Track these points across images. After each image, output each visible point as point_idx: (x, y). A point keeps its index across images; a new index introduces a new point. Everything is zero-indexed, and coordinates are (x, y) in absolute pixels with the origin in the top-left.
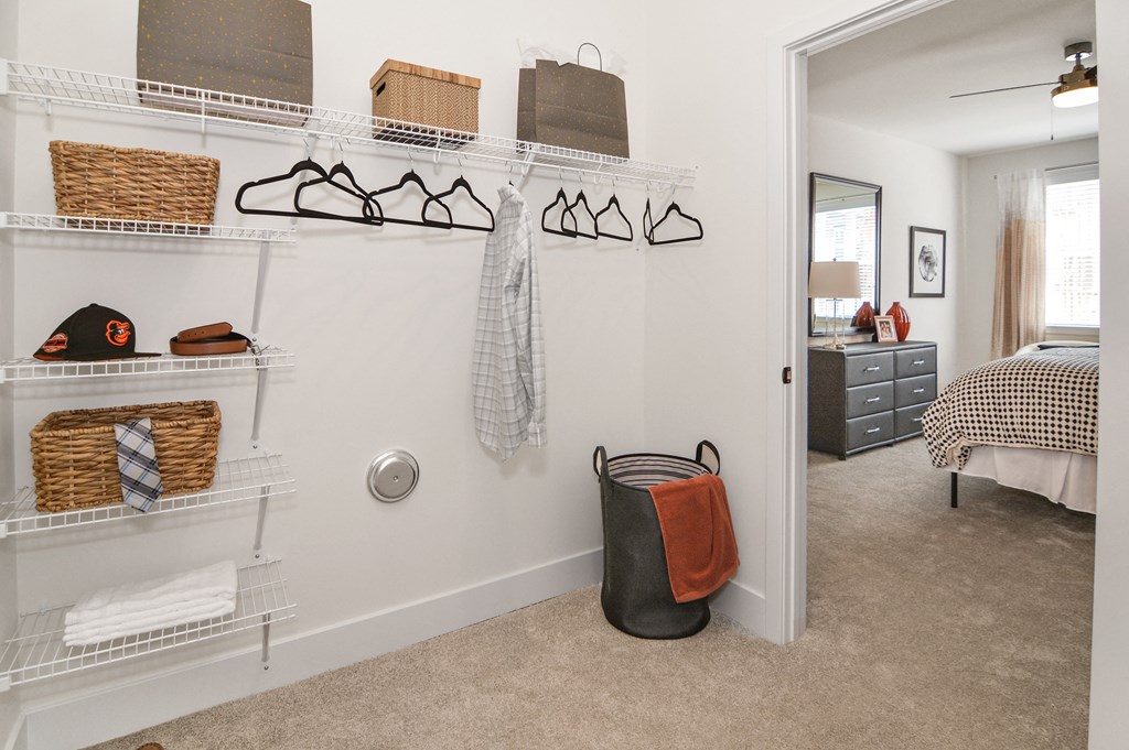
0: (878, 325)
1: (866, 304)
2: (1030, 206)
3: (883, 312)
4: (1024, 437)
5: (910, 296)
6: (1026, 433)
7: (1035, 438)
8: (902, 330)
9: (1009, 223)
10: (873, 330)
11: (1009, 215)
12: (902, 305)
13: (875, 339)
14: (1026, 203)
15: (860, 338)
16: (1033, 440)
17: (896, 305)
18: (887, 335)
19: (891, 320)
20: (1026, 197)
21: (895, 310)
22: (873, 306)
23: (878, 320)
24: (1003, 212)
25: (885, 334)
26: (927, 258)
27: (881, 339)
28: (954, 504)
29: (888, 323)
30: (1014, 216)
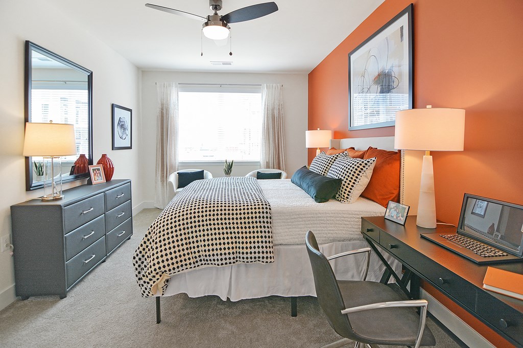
0: (91, 172)
1: (82, 156)
2: (172, 101)
3: (95, 162)
4: (207, 260)
5: (113, 149)
6: (208, 258)
7: (214, 260)
8: (108, 173)
9: (162, 109)
10: (88, 175)
11: (162, 105)
12: (108, 156)
13: (90, 183)
14: (170, 100)
15: (78, 183)
16: (213, 262)
17: (104, 156)
18: (98, 178)
19: (101, 167)
20: (170, 97)
21: (104, 160)
22: (87, 157)
23: (91, 168)
24: (160, 102)
25: (97, 178)
26: (122, 125)
27: (94, 182)
28: (159, 321)
29: (98, 170)
30: (165, 105)
